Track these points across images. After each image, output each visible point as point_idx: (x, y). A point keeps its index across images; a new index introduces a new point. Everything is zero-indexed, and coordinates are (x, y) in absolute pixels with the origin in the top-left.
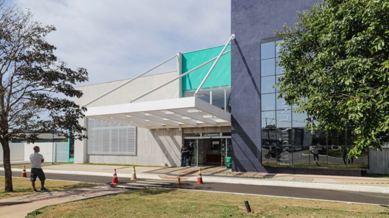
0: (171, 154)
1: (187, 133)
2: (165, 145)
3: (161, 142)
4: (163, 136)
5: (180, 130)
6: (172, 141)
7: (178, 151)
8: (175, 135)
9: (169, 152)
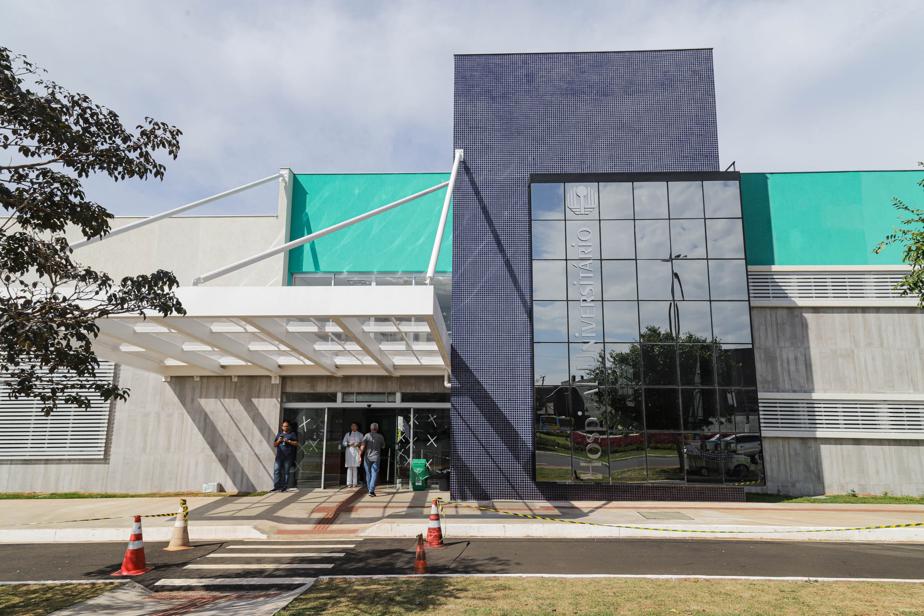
0: (238, 455)
1: (296, 390)
2: (220, 426)
3: (206, 415)
4: (216, 397)
5: (276, 381)
6: (245, 414)
7: (265, 443)
8: (259, 397)
9: (232, 447)
